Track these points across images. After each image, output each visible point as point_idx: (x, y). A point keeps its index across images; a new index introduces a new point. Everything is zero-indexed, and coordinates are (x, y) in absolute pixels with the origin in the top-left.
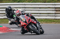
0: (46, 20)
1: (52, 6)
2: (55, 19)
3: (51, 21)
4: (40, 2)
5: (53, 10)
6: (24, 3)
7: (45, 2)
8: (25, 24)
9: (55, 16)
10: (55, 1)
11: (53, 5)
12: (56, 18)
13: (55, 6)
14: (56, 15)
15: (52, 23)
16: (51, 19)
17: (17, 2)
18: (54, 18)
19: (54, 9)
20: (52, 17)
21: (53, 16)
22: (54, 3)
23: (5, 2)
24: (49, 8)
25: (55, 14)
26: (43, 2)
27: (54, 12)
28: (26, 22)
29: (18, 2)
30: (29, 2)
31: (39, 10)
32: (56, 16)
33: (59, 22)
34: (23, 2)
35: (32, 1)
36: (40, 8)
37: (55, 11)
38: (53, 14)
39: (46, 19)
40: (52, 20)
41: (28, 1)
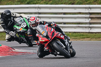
0: (75, 34)
1: (85, 10)
2: (89, 33)
3: (83, 37)
4: (65, 4)
5: (86, 18)
6: (37, 6)
7: (73, 4)
8: (47, 40)
9: (89, 27)
10: (90, 2)
11: (86, 8)
12: (91, 31)
13: (89, 10)
14: (91, 26)
15: (85, 39)
16: (83, 32)
17: (26, 2)
18: (88, 31)
19: (88, 16)
20: (85, 29)
21: (86, 27)
22: (87, 6)
23: (6, 3)
24: (80, 13)
25: (90, 23)
26: (69, 4)
27: (87, 21)
28: (47, 37)
29: (28, 4)
30: (47, 4)
31: (63, 18)
32: (91, 28)
33: (96, 38)
34: (35, 4)
35: (51, 1)
36: (65, 14)
37: (90, 19)
38: (86, 23)
39: (75, 32)
40: (85, 34)
41: (44, 1)
